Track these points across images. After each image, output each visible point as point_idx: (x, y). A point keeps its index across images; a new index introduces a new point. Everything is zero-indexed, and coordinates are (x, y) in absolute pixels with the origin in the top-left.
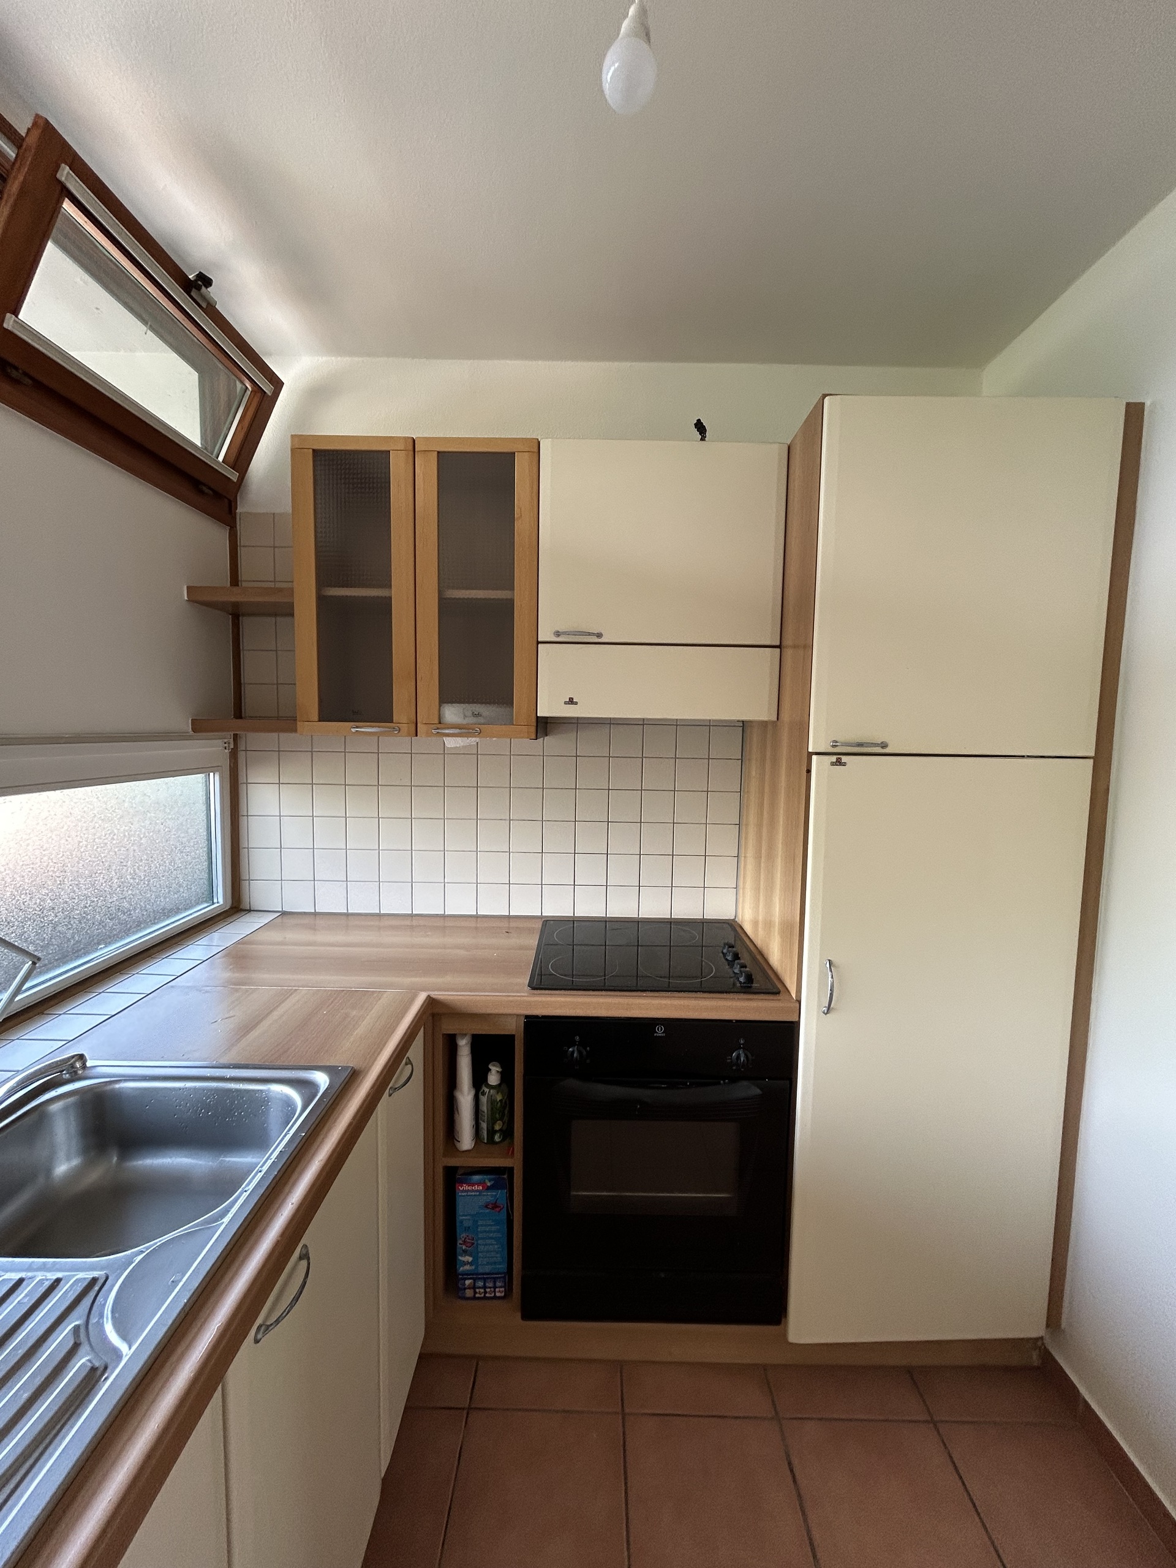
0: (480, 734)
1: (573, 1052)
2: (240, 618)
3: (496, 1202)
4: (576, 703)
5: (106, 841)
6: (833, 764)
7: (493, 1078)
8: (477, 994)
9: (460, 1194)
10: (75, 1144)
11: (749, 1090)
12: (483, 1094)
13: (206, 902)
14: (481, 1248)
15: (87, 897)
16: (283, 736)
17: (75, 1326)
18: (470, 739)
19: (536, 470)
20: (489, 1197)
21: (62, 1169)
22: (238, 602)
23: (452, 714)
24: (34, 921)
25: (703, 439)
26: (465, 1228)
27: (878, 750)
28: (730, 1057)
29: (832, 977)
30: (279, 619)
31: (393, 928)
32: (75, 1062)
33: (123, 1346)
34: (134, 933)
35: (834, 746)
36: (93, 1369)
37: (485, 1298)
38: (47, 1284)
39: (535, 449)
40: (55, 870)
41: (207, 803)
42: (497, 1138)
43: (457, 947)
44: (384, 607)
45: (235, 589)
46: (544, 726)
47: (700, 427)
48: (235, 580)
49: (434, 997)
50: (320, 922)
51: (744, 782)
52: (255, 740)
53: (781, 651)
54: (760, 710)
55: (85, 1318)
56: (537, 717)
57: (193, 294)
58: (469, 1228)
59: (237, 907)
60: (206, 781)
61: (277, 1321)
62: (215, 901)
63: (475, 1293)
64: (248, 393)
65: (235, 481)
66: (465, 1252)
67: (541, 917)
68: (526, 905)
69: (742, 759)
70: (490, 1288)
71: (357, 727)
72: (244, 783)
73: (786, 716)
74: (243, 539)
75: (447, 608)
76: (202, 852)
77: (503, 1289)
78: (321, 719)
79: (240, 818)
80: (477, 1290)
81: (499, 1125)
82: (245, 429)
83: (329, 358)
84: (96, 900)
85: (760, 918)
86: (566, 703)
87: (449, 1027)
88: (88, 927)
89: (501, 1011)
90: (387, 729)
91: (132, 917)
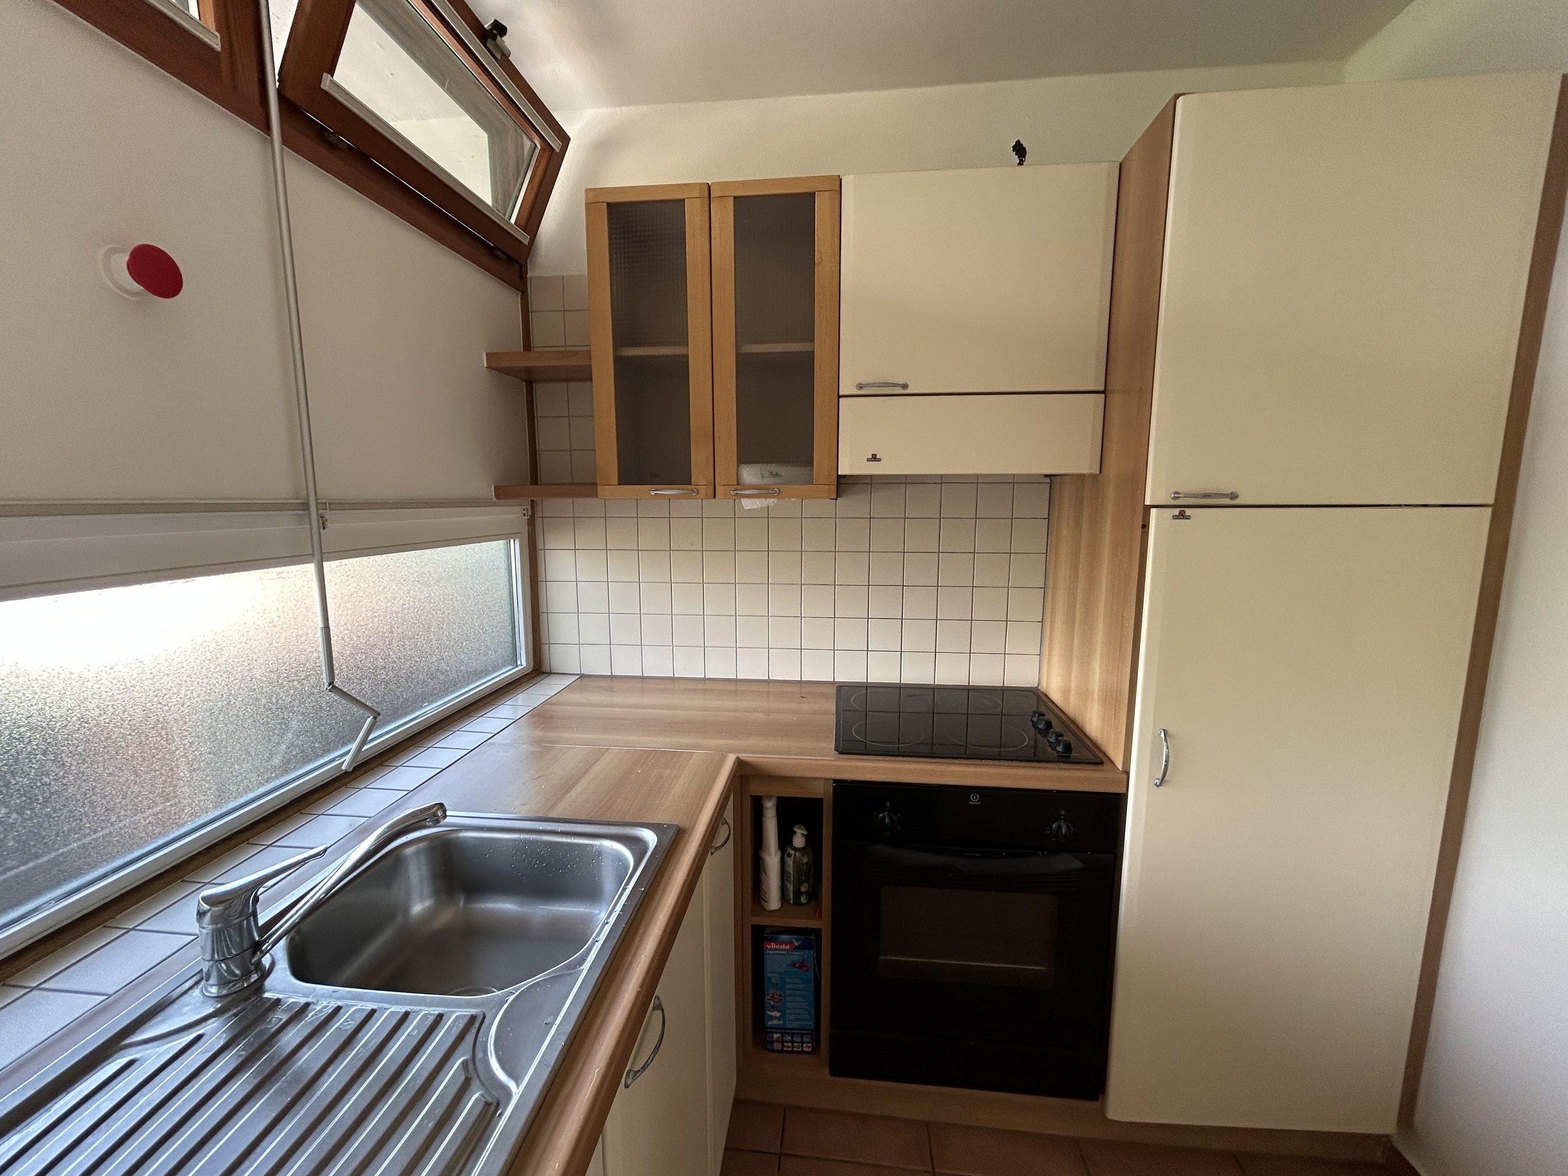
0: (780, 496)
1: (884, 818)
2: (534, 385)
3: (803, 962)
4: (879, 460)
5: (425, 604)
6: (1175, 517)
7: (799, 841)
8: (784, 756)
9: (768, 952)
10: (427, 888)
11: (1070, 862)
12: (789, 856)
13: (512, 665)
14: (789, 1004)
15: (411, 657)
16: (579, 501)
17: (463, 1062)
18: (768, 500)
19: (837, 210)
20: (796, 956)
21: (418, 908)
22: (530, 367)
23: (750, 474)
24: (370, 679)
25: (1021, 163)
26: (773, 984)
27: (1229, 502)
28: (1049, 829)
29: (1167, 748)
30: (572, 385)
31: (689, 691)
32: (437, 810)
33: (512, 1085)
34: (452, 692)
35: (1175, 498)
36: (487, 1105)
37: (793, 1052)
38: (431, 1018)
39: (836, 186)
40: (385, 631)
41: (509, 568)
42: (803, 899)
43: (755, 711)
44: (679, 368)
45: (527, 353)
46: (844, 485)
47: (1020, 150)
48: (528, 346)
49: (744, 759)
50: (616, 685)
51: (1051, 542)
52: (552, 506)
53: (1105, 396)
54: (1082, 463)
55: (471, 1053)
56: (838, 475)
57: (488, 45)
58: (777, 984)
59: (539, 670)
60: (507, 547)
61: (644, 1068)
62: (519, 663)
63: (783, 1046)
64: (537, 151)
65: (527, 244)
66: (773, 1008)
67: (834, 683)
68: (818, 670)
69: (1048, 519)
70: (798, 1042)
71: (656, 490)
72: (542, 550)
73: (1113, 468)
74: (535, 304)
75: (745, 364)
76: (506, 616)
77: (810, 1045)
78: (622, 481)
79: (540, 584)
80: (785, 1044)
81: (806, 887)
82: (535, 188)
83: (614, 109)
84: (419, 660)
85: (1073, 685)
86: (868, 460)
87: (756, 789)
88: (413, 686)
89: (809, 775)
90: (686, 491)
91: (449, 677)
